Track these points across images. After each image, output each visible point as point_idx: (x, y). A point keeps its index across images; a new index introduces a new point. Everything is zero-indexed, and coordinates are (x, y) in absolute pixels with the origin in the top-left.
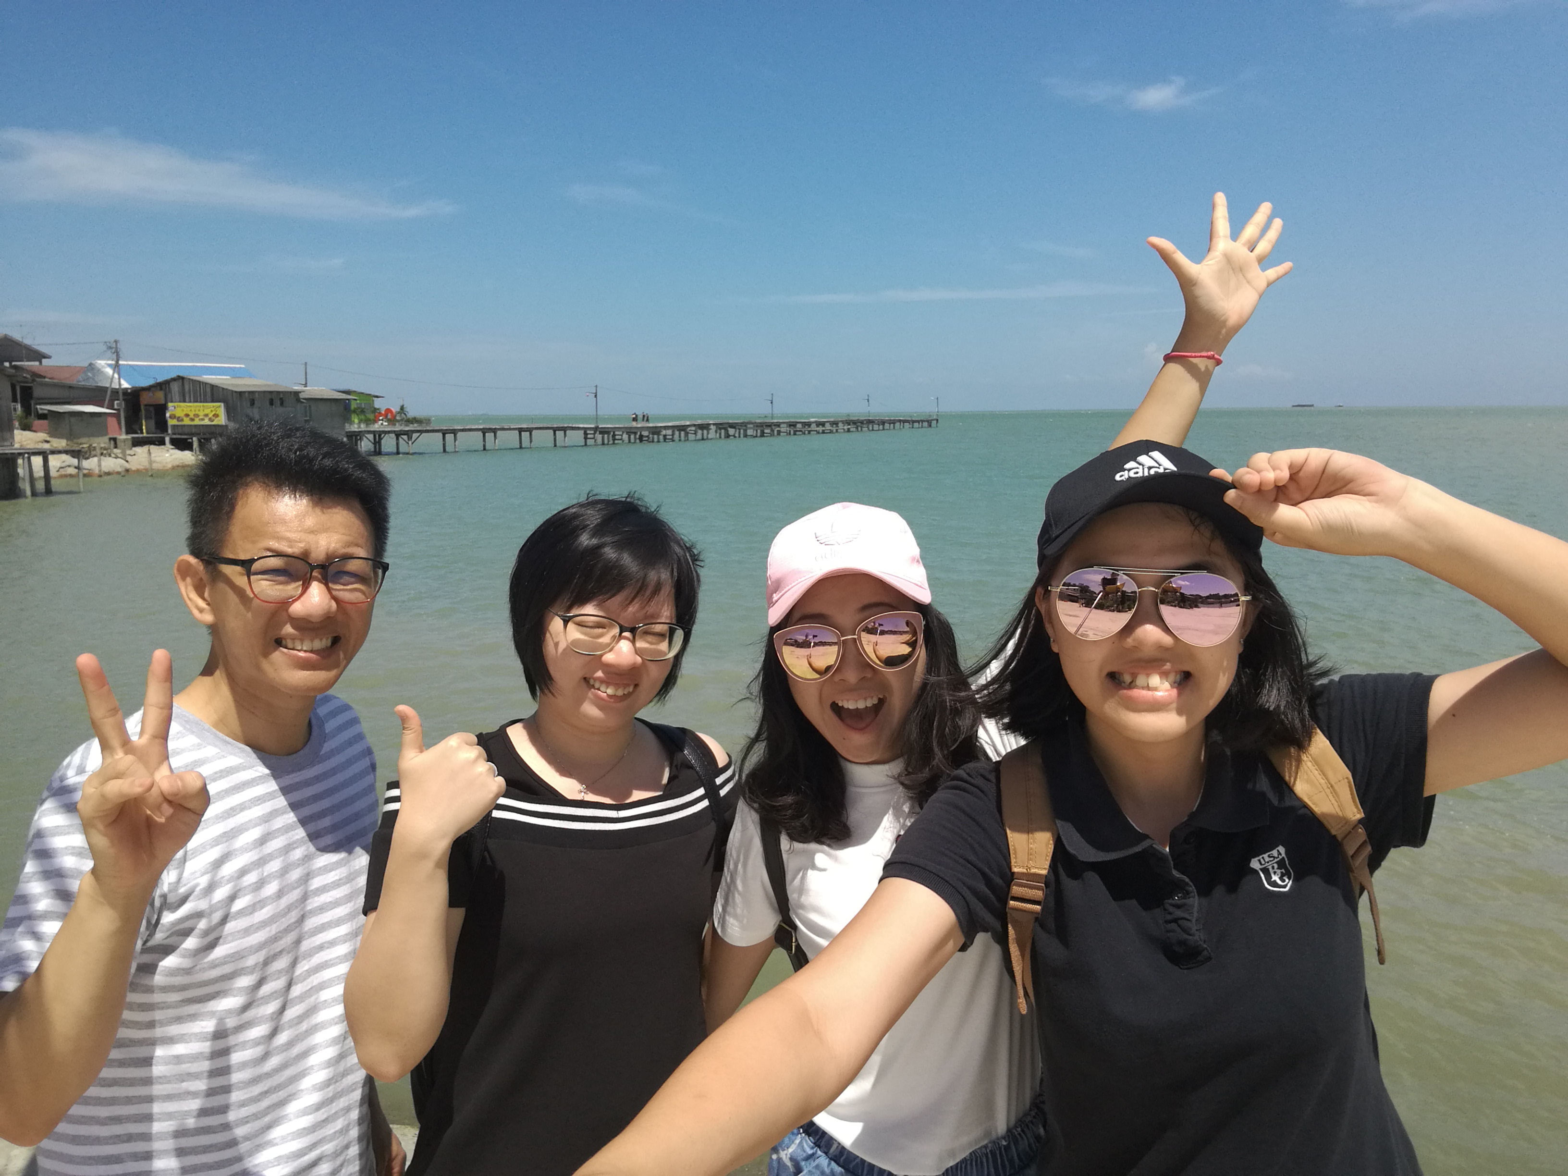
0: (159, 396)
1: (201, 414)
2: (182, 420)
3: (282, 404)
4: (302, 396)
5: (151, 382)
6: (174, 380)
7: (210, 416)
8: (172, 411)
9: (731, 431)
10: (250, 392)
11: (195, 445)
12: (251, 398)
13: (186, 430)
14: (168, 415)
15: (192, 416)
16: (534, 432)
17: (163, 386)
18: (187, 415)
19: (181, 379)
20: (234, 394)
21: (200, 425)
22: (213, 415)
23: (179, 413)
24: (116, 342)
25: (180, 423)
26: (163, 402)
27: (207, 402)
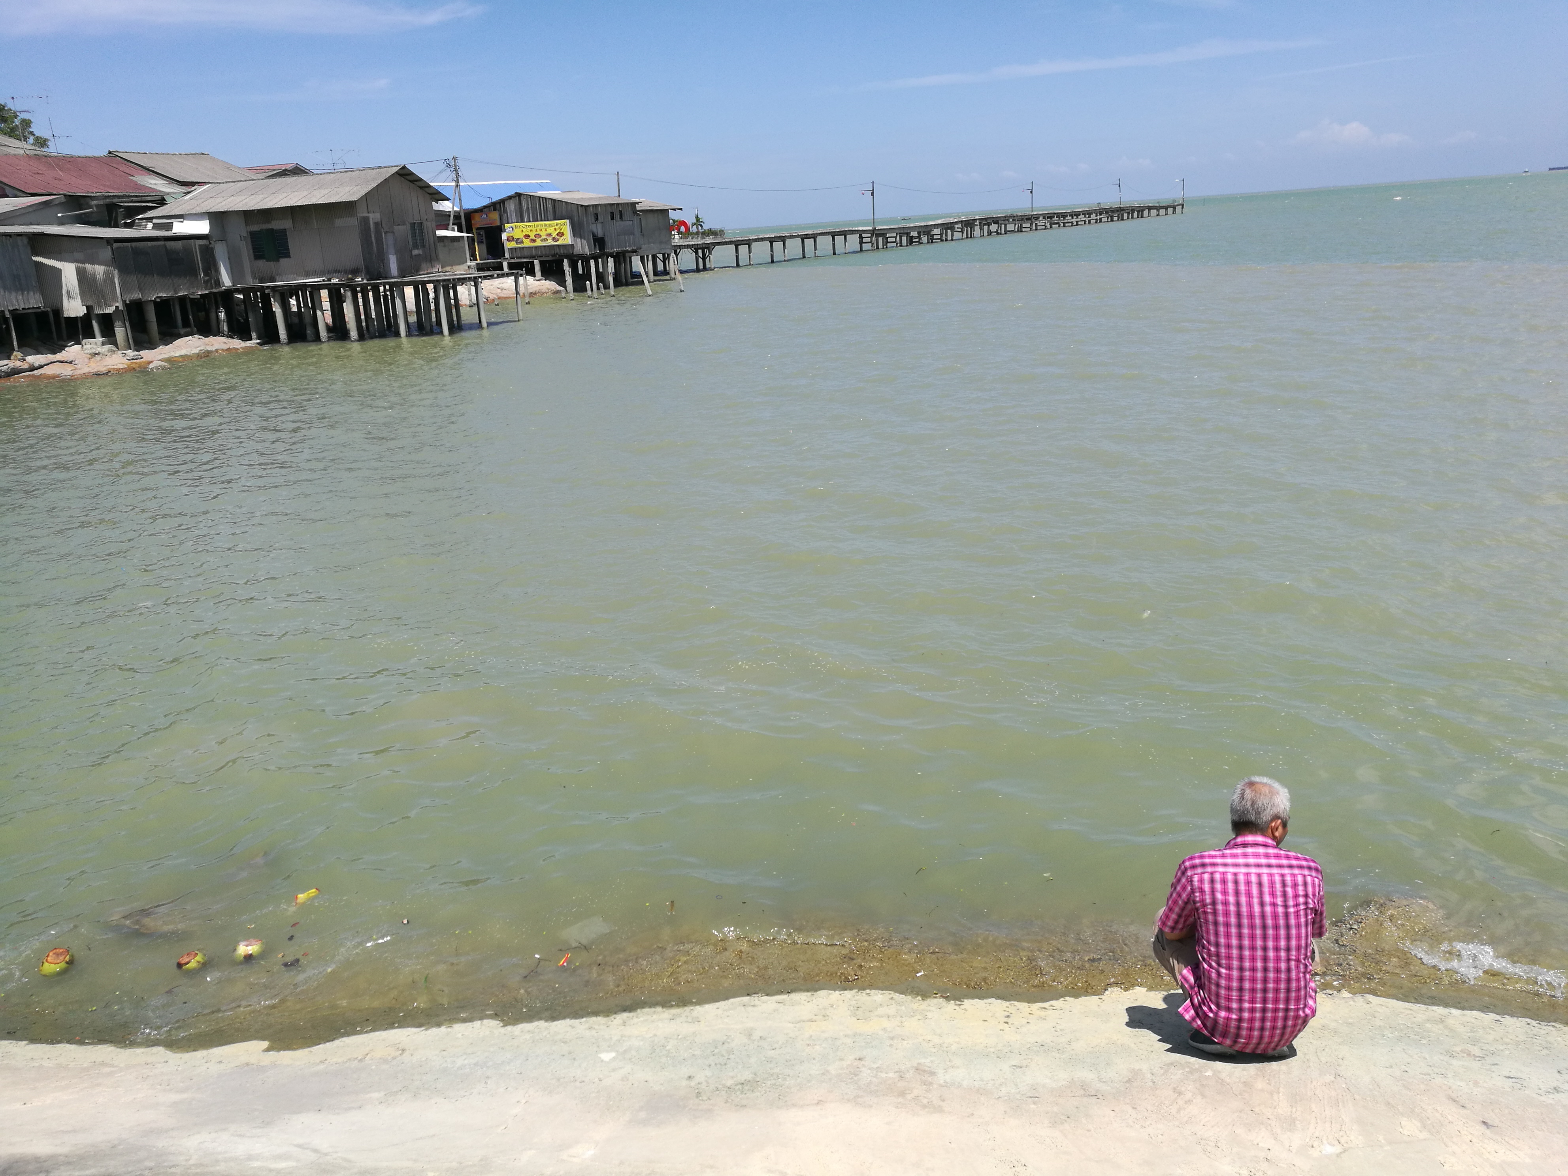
0: (495, 216)
1: (543, 234)
2: (522, 242)
3: (621, 218)
4: (638, 207)
5: (486, 202)
6: (510, 198)
7: (554, 235)
8: (509, 232)
9: (994, 227)
10: (593, 206)
11: (537, 268)
12: (593, 212)
13: (526, 253)
14: (504, 236)
15: (532, 237)
16: (819, 239)
17: (498, 206)
18: (527, 236)
19: (519, 195)
20: (579, 208)
21: (541, 247)
22: (557, 235)
23: (518, 234)
24: (454, 159)
25: (520, 246)
26: (499, 224)
27: (548, 220)
